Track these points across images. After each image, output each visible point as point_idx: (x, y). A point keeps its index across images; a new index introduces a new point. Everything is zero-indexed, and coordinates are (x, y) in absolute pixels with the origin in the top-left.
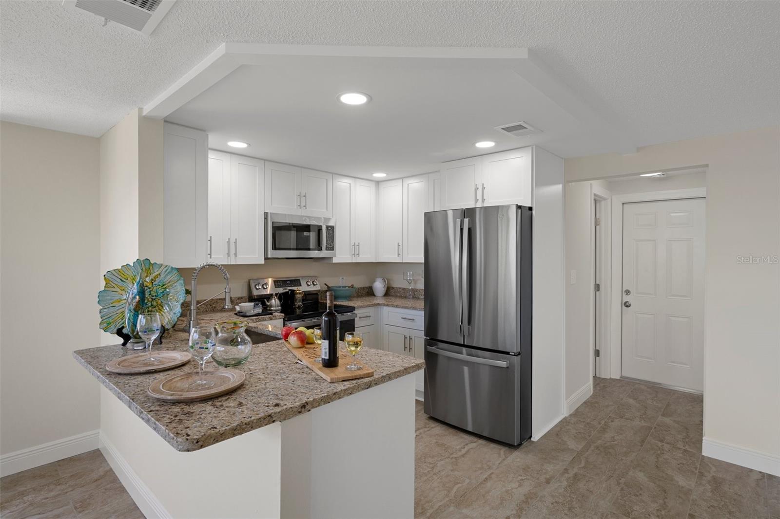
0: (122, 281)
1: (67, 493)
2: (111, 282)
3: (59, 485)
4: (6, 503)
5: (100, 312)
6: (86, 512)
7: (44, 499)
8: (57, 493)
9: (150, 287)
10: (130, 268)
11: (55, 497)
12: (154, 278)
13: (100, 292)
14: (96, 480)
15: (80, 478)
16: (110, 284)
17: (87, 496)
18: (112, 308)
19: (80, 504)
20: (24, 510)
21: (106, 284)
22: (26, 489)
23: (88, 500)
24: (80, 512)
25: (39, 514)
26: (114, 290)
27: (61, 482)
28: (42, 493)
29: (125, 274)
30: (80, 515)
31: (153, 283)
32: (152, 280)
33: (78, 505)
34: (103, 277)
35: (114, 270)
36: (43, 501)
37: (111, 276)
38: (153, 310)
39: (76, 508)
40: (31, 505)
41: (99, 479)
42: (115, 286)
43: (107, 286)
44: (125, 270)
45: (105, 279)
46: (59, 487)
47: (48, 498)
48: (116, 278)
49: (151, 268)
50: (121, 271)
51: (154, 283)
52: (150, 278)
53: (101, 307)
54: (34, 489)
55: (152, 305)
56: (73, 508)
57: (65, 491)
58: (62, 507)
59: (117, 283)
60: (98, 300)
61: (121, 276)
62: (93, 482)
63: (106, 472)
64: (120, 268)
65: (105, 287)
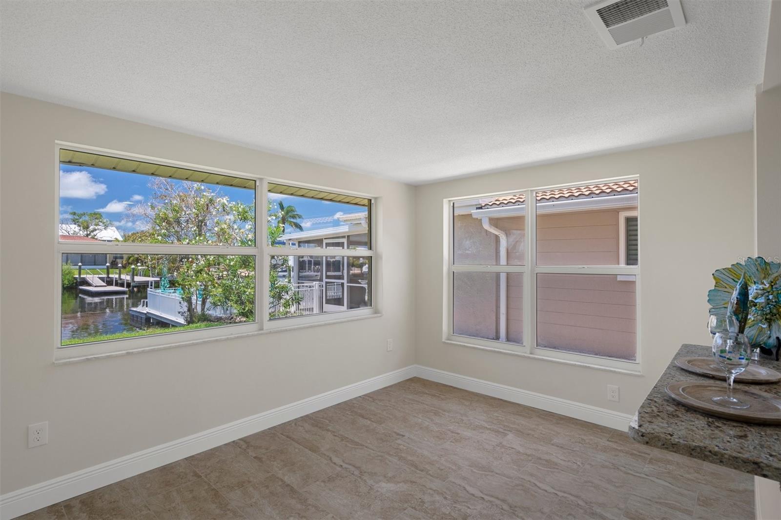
0: (735, 281)
1: (699, 483)
2: (721, 282)
3: (697, 473)
4: (655, 460)
5: (710, 311)
6: (705, 508)
7: (680, 476)
8: (692, 478)
9: (768, 290)
10: (741, 267)
11: (689, 479)
12: (774, 280)
13: (710, 290)
14: (731, 491)
15: (718, 479)
16: (721, 283)
17: (714, 497)
18: (723, 309)
19: (705, 499)
20: (662, 473)
21: (716, 283)
22: (672, 459)
23: (712, 501)
24: (700, 505)
25: (670, 483)
26: (726, 290)
27: (701, 472)
28: (682, 470)
29: (737, 274)
30: (698, 507)
31: (772, 286)
32: (772, 282)
33: (702, 498)
34: (712, 276)
35: (724, 269)
36: (679, 476)
37: (721, 275)
38: (773, 318)
39: (698, 499)
40: (669, 473)
41: (734, 491)
42: (727, 286)
43: (717, 285)
44: (736, 269)
45: (715, 278)
46: (696, 475)
47: (683, 476)
48: (727, 278)
49: (768, 267)
50: (731, 270)
51: (774, 287)
52: (769, 280)
53: (711, 307)
54: (678, 464)
55: (771, 312)
56: (696, 498)
57: (699, 481)
58: (689, 490)
59: (729, 283)
60: (708, 298)
61: (732, 275)
62: (727, 490)
63: (746, 491)
64: (730, 267)
65: (715, 286)
